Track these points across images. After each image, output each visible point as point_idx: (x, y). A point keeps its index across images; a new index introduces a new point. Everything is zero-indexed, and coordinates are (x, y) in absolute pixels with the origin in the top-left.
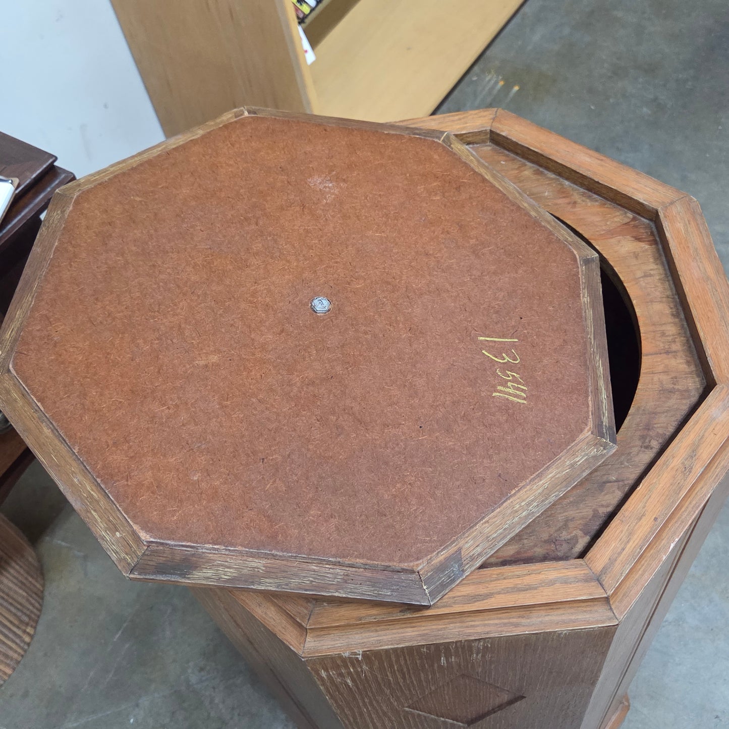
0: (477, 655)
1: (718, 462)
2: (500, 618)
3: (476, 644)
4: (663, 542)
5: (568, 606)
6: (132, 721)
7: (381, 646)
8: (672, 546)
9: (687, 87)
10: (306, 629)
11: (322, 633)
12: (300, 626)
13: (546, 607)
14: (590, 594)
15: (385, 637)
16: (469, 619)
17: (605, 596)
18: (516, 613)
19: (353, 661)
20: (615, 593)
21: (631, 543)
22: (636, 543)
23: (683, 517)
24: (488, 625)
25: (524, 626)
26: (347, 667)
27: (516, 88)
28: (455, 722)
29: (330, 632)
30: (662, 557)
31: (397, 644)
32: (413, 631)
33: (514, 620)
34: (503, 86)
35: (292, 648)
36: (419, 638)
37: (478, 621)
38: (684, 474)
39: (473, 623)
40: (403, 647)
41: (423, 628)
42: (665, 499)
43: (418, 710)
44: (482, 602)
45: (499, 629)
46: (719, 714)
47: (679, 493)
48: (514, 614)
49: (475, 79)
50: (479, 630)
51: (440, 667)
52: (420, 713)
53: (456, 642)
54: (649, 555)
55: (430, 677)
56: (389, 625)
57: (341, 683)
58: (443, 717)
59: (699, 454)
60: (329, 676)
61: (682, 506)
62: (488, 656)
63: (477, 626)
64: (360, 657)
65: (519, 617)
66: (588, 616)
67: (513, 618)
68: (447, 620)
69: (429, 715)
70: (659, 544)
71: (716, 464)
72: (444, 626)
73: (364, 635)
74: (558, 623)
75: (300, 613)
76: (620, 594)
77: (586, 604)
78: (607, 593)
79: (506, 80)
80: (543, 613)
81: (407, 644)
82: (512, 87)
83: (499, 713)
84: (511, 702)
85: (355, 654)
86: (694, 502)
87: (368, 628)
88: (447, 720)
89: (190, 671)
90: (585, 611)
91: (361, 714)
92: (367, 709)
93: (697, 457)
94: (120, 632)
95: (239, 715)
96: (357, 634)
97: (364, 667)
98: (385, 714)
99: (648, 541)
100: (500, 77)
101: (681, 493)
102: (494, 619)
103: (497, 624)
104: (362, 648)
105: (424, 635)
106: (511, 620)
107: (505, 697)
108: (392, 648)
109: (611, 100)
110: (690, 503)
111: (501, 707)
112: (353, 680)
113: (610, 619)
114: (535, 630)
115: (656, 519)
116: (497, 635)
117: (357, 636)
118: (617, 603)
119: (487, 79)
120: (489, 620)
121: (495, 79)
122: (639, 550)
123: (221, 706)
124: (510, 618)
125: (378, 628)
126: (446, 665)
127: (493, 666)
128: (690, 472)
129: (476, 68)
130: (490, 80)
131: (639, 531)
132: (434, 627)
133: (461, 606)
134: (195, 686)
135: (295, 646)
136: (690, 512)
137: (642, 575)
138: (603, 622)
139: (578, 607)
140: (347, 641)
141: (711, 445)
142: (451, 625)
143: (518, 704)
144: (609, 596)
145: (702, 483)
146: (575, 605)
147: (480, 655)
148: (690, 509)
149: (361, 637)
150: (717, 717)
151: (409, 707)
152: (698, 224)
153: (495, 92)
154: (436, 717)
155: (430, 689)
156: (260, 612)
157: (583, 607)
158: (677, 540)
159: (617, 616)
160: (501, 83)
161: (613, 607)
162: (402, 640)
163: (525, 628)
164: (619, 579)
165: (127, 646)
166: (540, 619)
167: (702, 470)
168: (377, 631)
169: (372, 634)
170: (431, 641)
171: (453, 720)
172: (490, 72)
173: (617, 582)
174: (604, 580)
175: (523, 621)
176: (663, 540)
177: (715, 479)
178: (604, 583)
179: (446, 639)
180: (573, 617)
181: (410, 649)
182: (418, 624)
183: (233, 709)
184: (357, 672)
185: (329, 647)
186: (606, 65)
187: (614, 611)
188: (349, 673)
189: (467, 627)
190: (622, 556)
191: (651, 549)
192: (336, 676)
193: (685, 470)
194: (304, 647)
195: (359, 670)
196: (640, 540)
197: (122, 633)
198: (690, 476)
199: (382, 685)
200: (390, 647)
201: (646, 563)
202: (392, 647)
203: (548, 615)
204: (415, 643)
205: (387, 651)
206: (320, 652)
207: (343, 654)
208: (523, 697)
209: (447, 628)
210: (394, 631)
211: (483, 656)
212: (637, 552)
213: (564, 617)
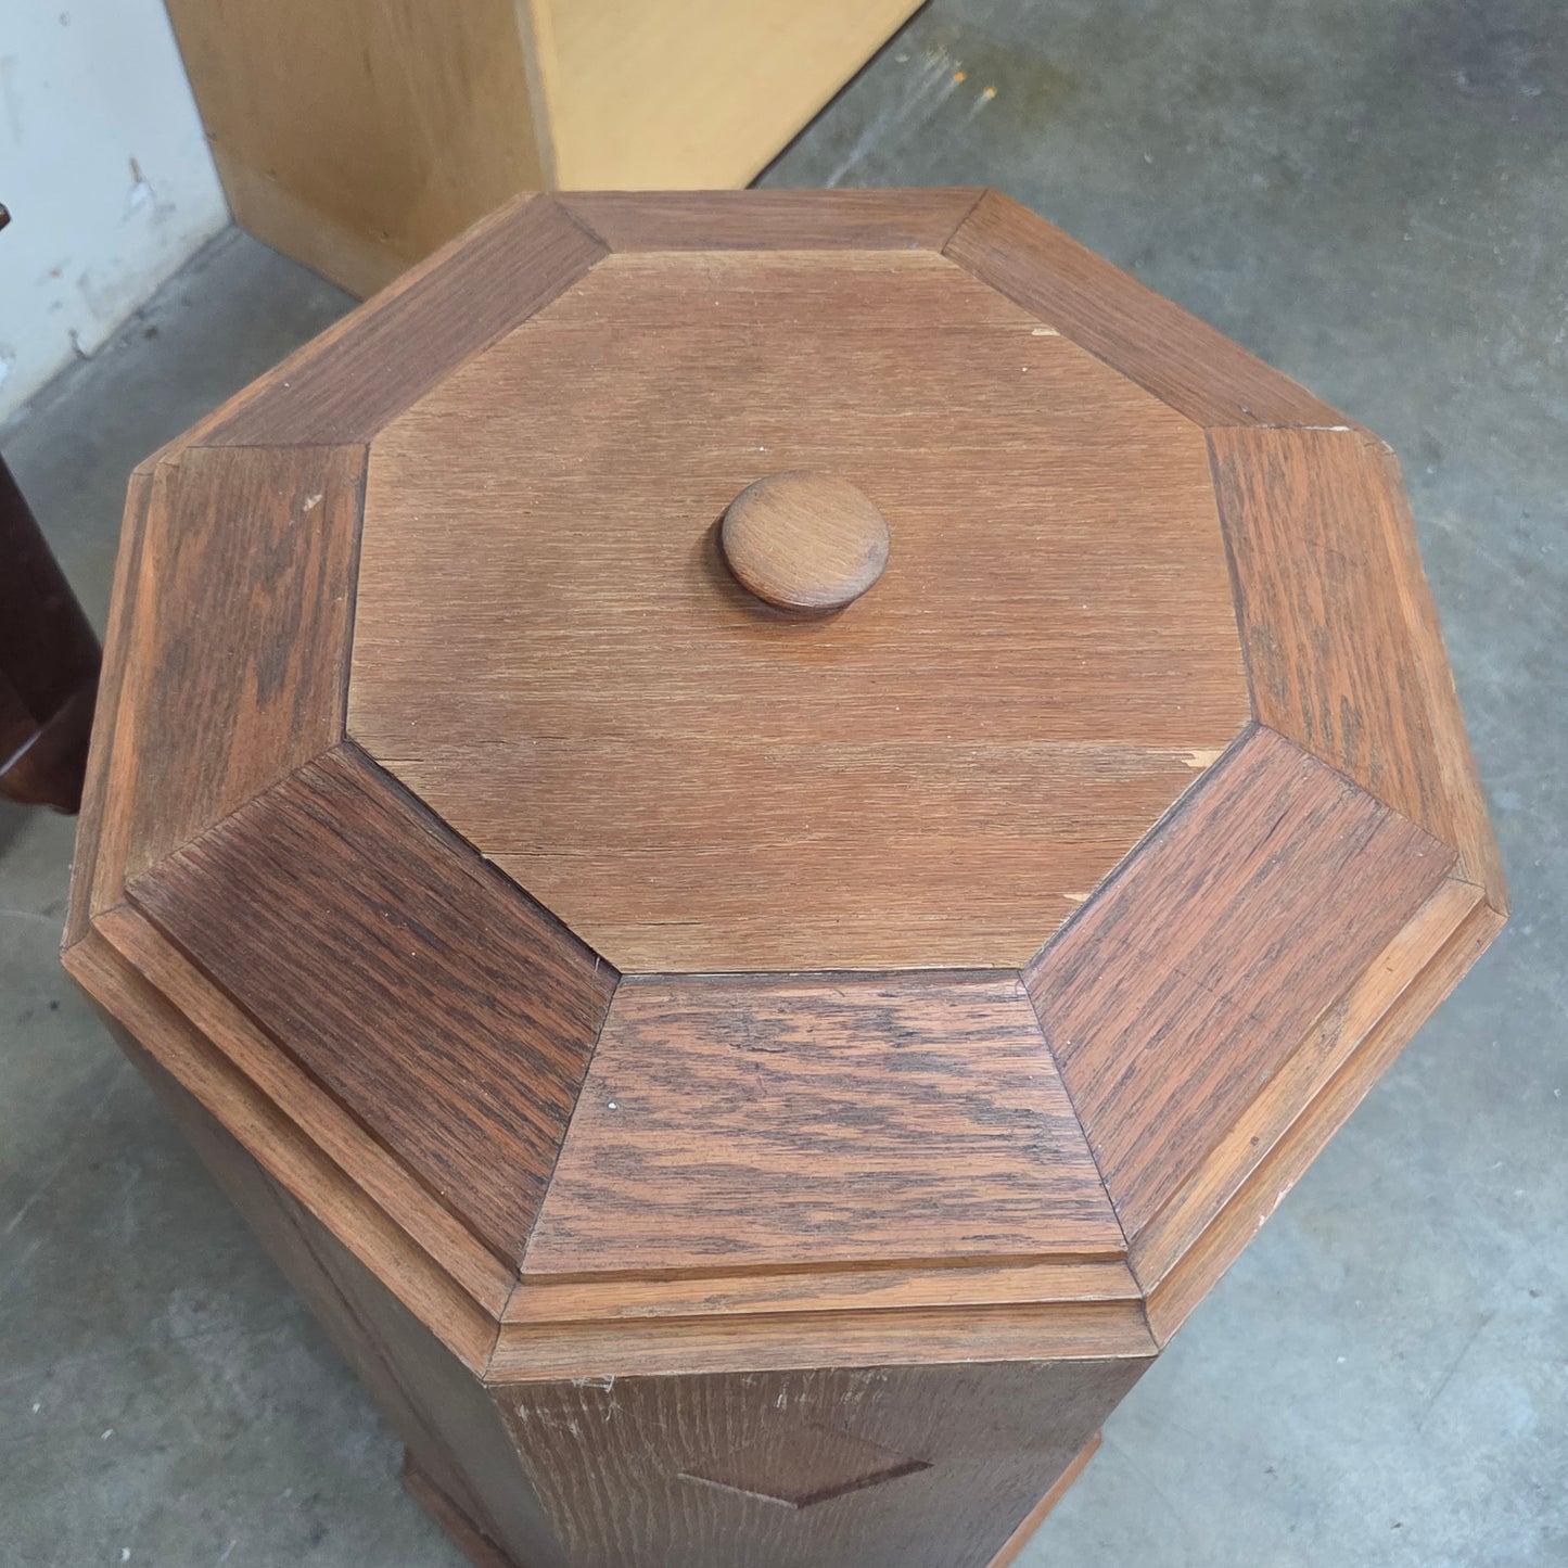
0: (855, 1393)
1: (1389, 1027)
2: (917, 1328)
3: (858, 1376)
4: (1264, 1188)
5: (1059, 1311)
6: (36, 1407)
7: (657, 1370)
8: (1281, 1196)
9: (1350, 140)
10: (499, 1324)
11: (533, 1334)
12: (485, 1314)
13: (1015, 1312)
14: (1108, 1291)
15: (666, 1351)
16: (850, 1324)
17: (1139, 1296)
18: (949, 1320)
19: (593, 1393)
20: (1158, 1291)
21: (1199, 1189)
22: (1210, 1187)
23: (1308, 1139)
24: (890, 1340)
25: (964, 1346)
26: (576, 1403)
27: (989, 94)
28: (774, 1500)
29: (551, 1333)
30: (1259, 1220)
31: (693, 1368)
32: (730, 1342)
33: (945, 1333)
34: (963, 83)
35: (464, 1362)
36: (741, 1358)
37: (870, 1329)
38: (1321, 1050)
39: (857, 1334)
40: (704, 1375)
41: (752, 1337)
42: (1277, 1099)
43: (702, 1477)
44: (880, 1291)
45: (911, 1350)
46: (1275, 1465)
47: (1306, 1090)
48: (947, 1320)
49: (902, 59)
50: (869, 1348)
51: (771, 1410)
52: (707, 1482)
53: (818, 1371)
54: (1234, 1213)
55: (746, 1426)
56: (681, 1327)
57: (556, 1430)
58: (752, 1490)
59: (1355, 1007)
60: (533, 1417)
61: (1310, 1116)
62: (877, 1396)
63: (867, 1340)
64: (608, 1388)
65: (955, 1328)
66: (1097, 1335)
67: (943, 1327)
68: (802, 1325)
69: (723, 1486)
70: (1257, 1192)
71: (1383, 1033)
72: (796, 1336)
73: (622, 1344)
74: (1033, 1345)
75: (487, 1289)
76: (1168, 1292)
77: (1096, 1310)
78: (1141, 1291)
79: (970, 71)
80: (1007, 1322)
81: (715, 1369)
82: (980, 91)
83: (869, 1490)
84: (898, 1472)
85: (601, 1381)
86: (1333, 1109)
87: (632, 1329)
88: (759, 1496)
89: (173, 1309)
90: (1092, 1325)
91: (583, 1482)
92: (598, 1473)
93: (1348, 1014)
94: (21, 1214)
95: (276, 1409)
96: (609, 1340)
97: (613, 1404)
98: (632, 1482)
99: (1235, 1187)
100: (958, 64)
101: (1311, 1089)
102: (904, 1328)
103: (907, 1339)
104: (617, 1372)
105: (753, 1351)
106: (938, 1333)
107: (889, 1462)
108: (680, 1376)
109: (1190, 149)
110: (1325, 1110)
111: (876, 1478)
112: (583, 1425)
113: (1142, 1343)
114: (986, 1357)
115: (1255, 1141)
116: (904, 1361)
117: (607, 1345)
118: (1158, 1310)
119: (929, 65)
120: (892, 1328)
121: (945, 67)
122: (1214, 1204)
123: (237, 1388)
124: (937, 1328)
125: (654, 1331)
126: (784, 1407)
127: (881, 1414)
128: (1333, 1045)
129: (907, 36)
130: (933, 68)
131: (1220, 1164)
132: (773, 1336)
133: (838, 1296)
134: (183, 1343)
135: (468, 1355)
136: (1322, 1129)
137: (1215, 1254)
138: (1128, 1349)
139: (1079, 1314)
140: (585, 1353)
141: (1379, 992)
142: (811, 1335)
143: (912, 1476)
144: (1145, 1298)
145: (1353, 1069)
146: (1071, 1310)
147: (861, 1394)
148: (1323, 1122)
149: (615, 1348)
150: (1270, 1471)
151: (687, 1472)
152: (1393, 506)
153: (943, 95)
154: (738, 1491)
155: (740, 1445)
156: (397, 1276)
157: (1089, 1315)
158: (1291, 1185)
159: (1157, 1339)
160: (959, 78)
161: (1150, 1320)
162: (704, 1359)
163: (965, 1352)
164: (1169, 1264)
165: (34, 1246)
166: (998, 1335)
167: (1358, 1043)
168: (651, 1336)
169: (640, 1342)
170: (766, 1365)
171: (771, 1496)
172: (935, 49)
173: (1166, 1269)
174: (1138, 1263)
175: (962, 1336)
176: (1263, 1184)
177: (1379, 1062)
178: (1137, 1269)
179: (796, 1362)
180: (1067, 1335)
181: (719, 1379)
182: (741, 1328)
183: (264, 1396)
184: (595, 1414)
185: (545, 1363)
186: (1185, 68)
187: (1153, 1328)
188: (579, 1414)
189: (845, 1341)
190: (1180, 1213)
191: (1239, 1201)
192: (548, 1418)
193: (1323, 1042)
194: (490, 1360)
195: (601, 1408)
196: (1220, 1181)
197: (25, 1217)
198: (1333, 1055)
199: (642, 1434)
200: (676, 1372)
201: (1225, 1231)
202: (681, 1373)
203: (1016, 1327)
204: (732, 1369)
205: (668, 1380)
206: (524, 1375)
207: (574, 1382)
208: (925, 1466)
209: (801, 1339)
210: (688, 1339)
211: (867, 1396)
212: (1211, 1208)
213: (1047, 1334)
